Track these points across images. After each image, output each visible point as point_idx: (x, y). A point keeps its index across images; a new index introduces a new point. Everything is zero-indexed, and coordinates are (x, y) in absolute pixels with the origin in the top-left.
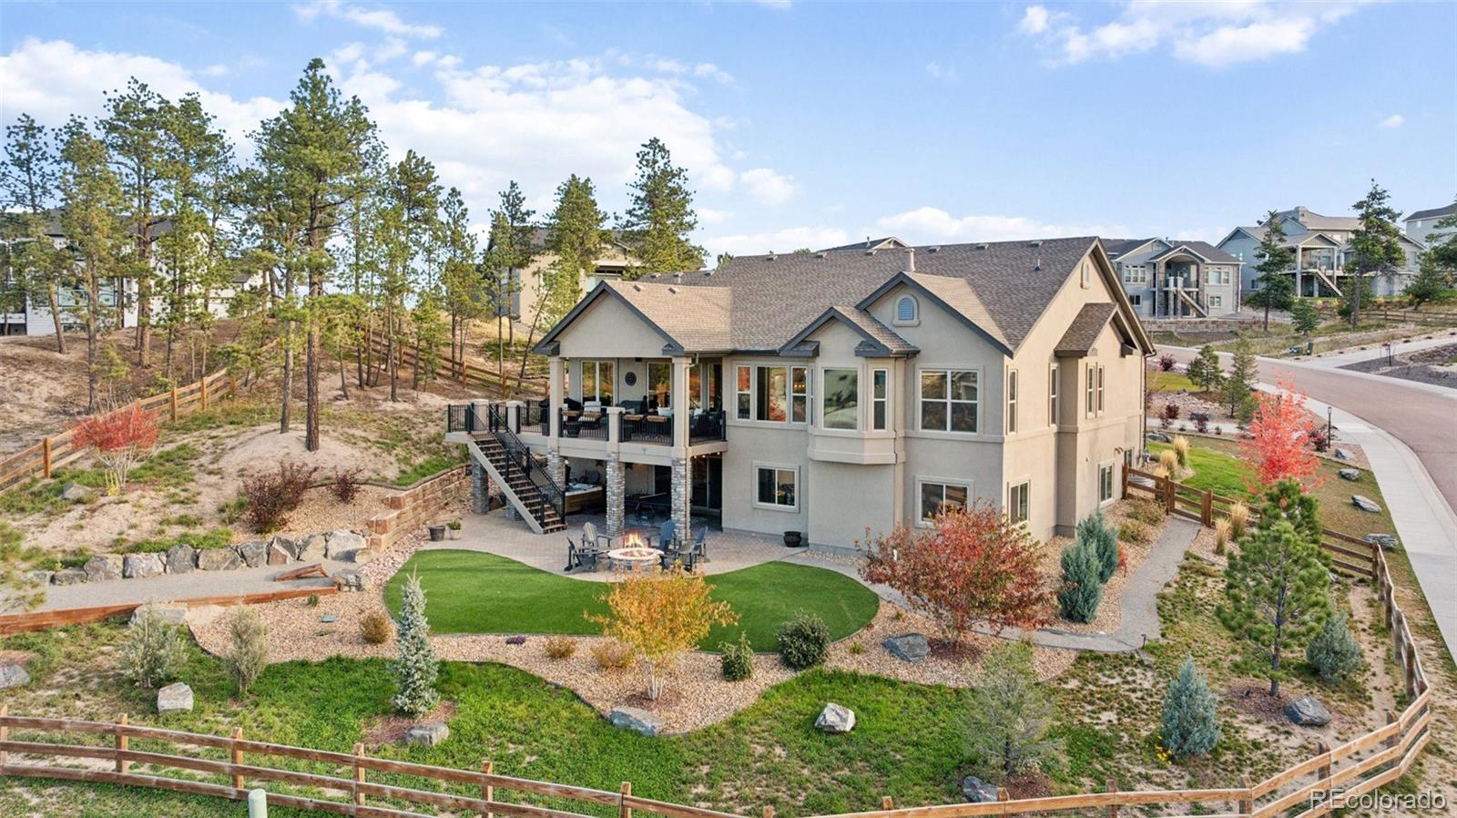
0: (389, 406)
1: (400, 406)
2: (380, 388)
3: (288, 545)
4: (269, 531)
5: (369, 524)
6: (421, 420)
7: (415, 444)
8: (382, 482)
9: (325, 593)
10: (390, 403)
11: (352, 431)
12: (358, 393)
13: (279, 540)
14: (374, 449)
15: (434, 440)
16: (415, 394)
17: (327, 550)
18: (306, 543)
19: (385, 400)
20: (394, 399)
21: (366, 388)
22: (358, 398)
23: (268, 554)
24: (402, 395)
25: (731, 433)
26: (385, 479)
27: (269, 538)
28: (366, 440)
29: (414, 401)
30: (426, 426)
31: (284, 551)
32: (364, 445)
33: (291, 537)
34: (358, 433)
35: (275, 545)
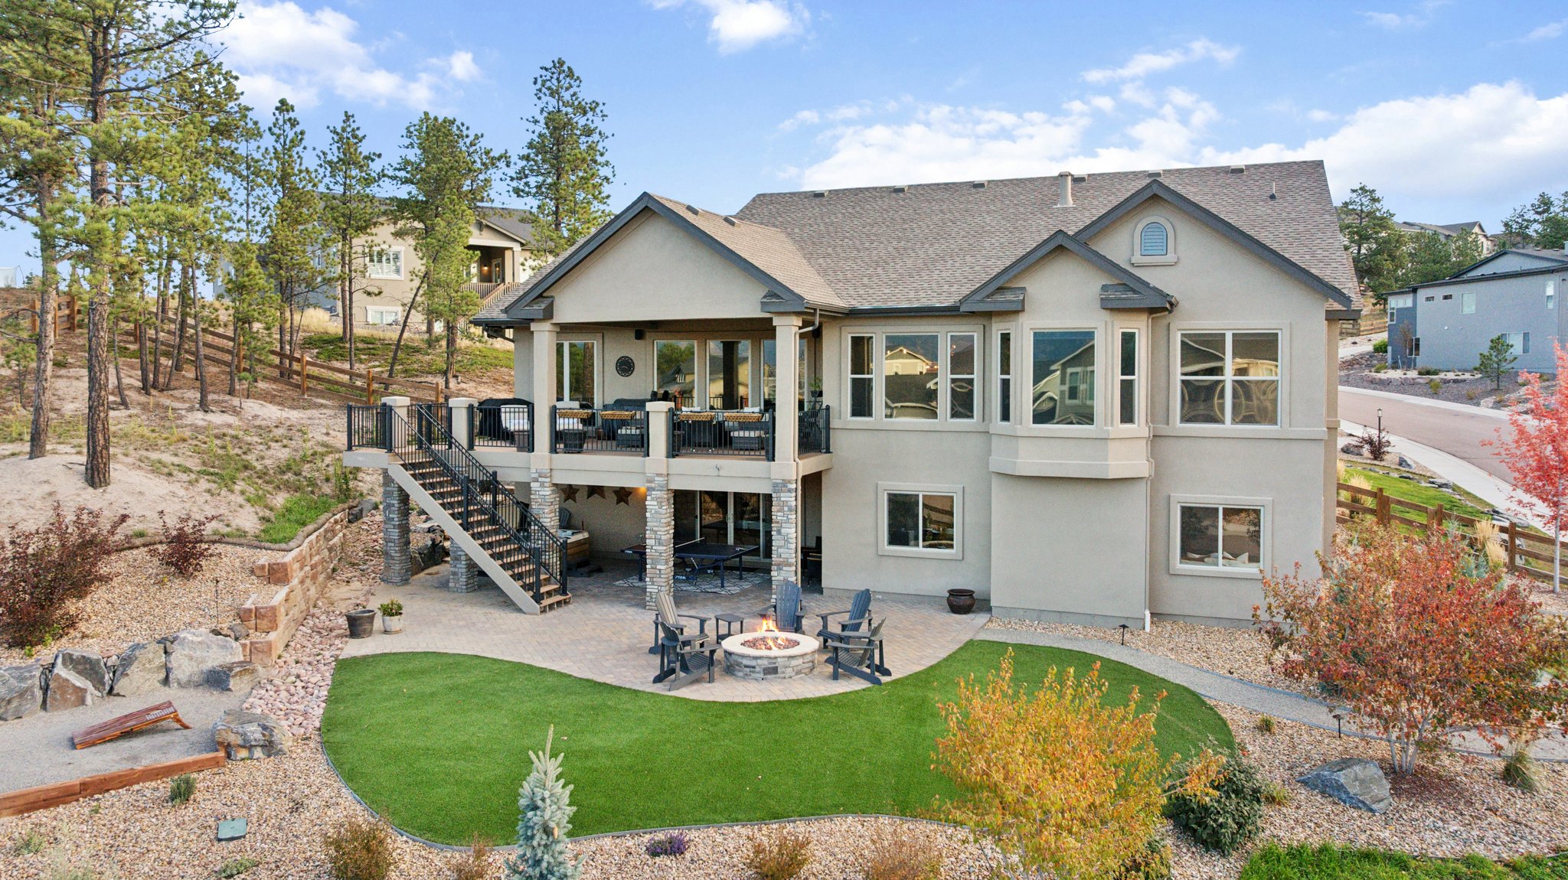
0: (198, 418)
1: (217, 419)
2: (176, 393)
3: (88, 667)
4: (41, 641)
5: (243, 615)
6: (256, 439)
7: (262, 475)
8: (238, 538)
9: (200, 766)
10: (200, 415)
11: (154, 456)
12: (143, 399)
13: (69, 660)
14: (203, 484)
15: (289, 468)
16: (236, 401)
17: (168, 671)
18: (127, 661)
19: (191, 409)
20: (204, 406)
21: (153, 392)
22: (145, 407)
23: (45, 689)
24: (216, 402)
25: (837, 440)
26: (243, 534)
27: (46, 653)
28: (187, 470)
29: (236, 411)
30: (269, 448)
31: (79, 681)
32: (185, 477)
33: (92, 649)
34: (167, 458)
35: (60, 670)
